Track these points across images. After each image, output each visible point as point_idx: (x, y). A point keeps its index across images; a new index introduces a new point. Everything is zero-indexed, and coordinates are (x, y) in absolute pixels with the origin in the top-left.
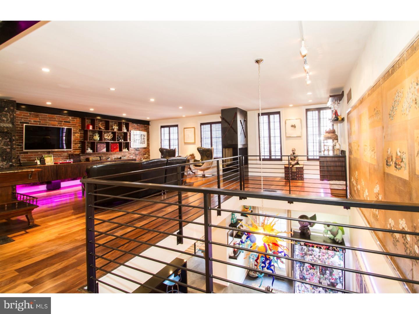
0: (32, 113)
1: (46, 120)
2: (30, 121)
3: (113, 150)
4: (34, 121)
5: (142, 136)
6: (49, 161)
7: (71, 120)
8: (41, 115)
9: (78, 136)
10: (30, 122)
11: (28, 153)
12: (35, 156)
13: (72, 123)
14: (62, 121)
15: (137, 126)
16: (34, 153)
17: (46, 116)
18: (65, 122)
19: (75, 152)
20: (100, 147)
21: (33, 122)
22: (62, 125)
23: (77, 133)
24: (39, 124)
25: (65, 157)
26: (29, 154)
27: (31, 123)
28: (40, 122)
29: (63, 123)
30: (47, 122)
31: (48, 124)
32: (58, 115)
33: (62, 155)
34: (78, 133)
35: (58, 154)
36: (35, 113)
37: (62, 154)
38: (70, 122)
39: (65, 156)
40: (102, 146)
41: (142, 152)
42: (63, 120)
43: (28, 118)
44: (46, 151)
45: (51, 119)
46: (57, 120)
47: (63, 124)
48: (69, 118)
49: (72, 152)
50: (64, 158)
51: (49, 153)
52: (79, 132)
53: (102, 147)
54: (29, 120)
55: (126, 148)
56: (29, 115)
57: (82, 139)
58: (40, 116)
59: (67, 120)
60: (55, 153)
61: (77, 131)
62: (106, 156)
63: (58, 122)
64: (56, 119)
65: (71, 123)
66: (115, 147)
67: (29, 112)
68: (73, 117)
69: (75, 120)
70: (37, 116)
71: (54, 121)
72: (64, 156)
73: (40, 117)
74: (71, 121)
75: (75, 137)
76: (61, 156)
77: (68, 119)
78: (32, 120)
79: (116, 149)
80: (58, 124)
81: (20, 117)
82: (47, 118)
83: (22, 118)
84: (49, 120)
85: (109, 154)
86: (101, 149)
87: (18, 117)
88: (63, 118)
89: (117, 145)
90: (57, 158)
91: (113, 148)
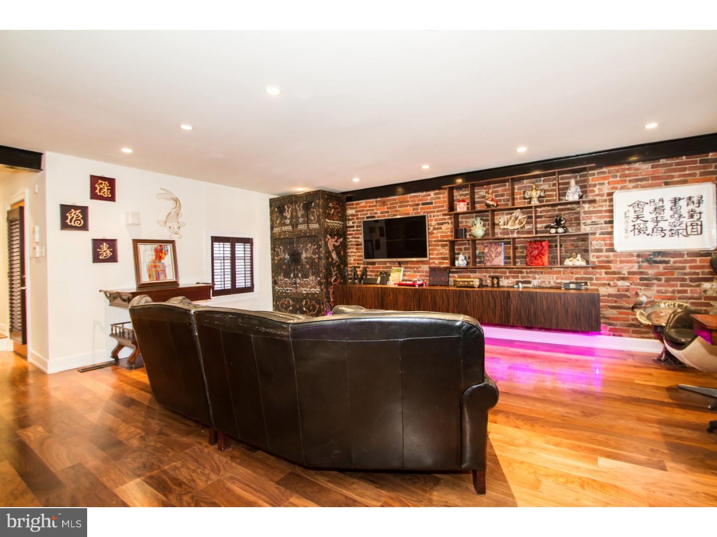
0: (379, 201)
1: (395, 207)
2: (376, 213)
3: (530, 260)
4: (381, 213)
5: (683, 203)
6: (396, 277)
7: (433, 198)
8: (390, 200)
9: (448, 229)
10: (376, 215)
12: (383, 268)
13: (435, 204)
14: (418, 205)
15: (653, 167)
16: (382, 264)
17: (395, 200)
18: (423, 204)
19: (443, 263)
20: (488, 252)
21: (379, 215)
22: (419, 211)
23: (445, 223)
24: (388, 216)
25: (424, 274)
26: (376, 265)
27: (378, 217)
28: (388, 212)
29: (421, 206)
30: (397, 211)
31: (398, 213)
32: (413, 194)
33: (420, 269)
34: (448, 223)
35: (413, 268)
36: (382, 199)
37: (420, 267)
38: (431, 203)
39: (426, 271)
43: (373, 210)
45: (403, 204)
46: (410, 203)
47: (421, 209)
48: (429, 195)
50: (423, 276)
51: (400, 264)
52: (449, 221)
53: (493, 252)
54: (375, 211)
55: (579, 256)
56: (375, 204)
57: (453, 236)
58: (388, 203)
59: (427, 199)
60: (409, 265)
61: (445, 219)
62: (518, 277)
63: (412, 208)
64: (408, 202)
65: (434, 205)
66: (536, 252)
67: (374, 200)
68: (437, 191)
69: (441, 196)
70: (384, 203)
71: (407, 206)
72: (423, 272)
73: (388, 205)
74: (433, 201)
75: (442, 232)
76: (419, 272)
77: (429, 198)
78: (379, 212)
79: (538, 257)
80: (412, 211)
81: (366, 210)
82: (396, 203)
83: (367, 210)
84: (400, 207)
85: (528, 270)
86: (491, 257)
87: (363, 211)
88: (421, 198)
89: (541, 245)
90: (413, 273)
91: (530, 253)
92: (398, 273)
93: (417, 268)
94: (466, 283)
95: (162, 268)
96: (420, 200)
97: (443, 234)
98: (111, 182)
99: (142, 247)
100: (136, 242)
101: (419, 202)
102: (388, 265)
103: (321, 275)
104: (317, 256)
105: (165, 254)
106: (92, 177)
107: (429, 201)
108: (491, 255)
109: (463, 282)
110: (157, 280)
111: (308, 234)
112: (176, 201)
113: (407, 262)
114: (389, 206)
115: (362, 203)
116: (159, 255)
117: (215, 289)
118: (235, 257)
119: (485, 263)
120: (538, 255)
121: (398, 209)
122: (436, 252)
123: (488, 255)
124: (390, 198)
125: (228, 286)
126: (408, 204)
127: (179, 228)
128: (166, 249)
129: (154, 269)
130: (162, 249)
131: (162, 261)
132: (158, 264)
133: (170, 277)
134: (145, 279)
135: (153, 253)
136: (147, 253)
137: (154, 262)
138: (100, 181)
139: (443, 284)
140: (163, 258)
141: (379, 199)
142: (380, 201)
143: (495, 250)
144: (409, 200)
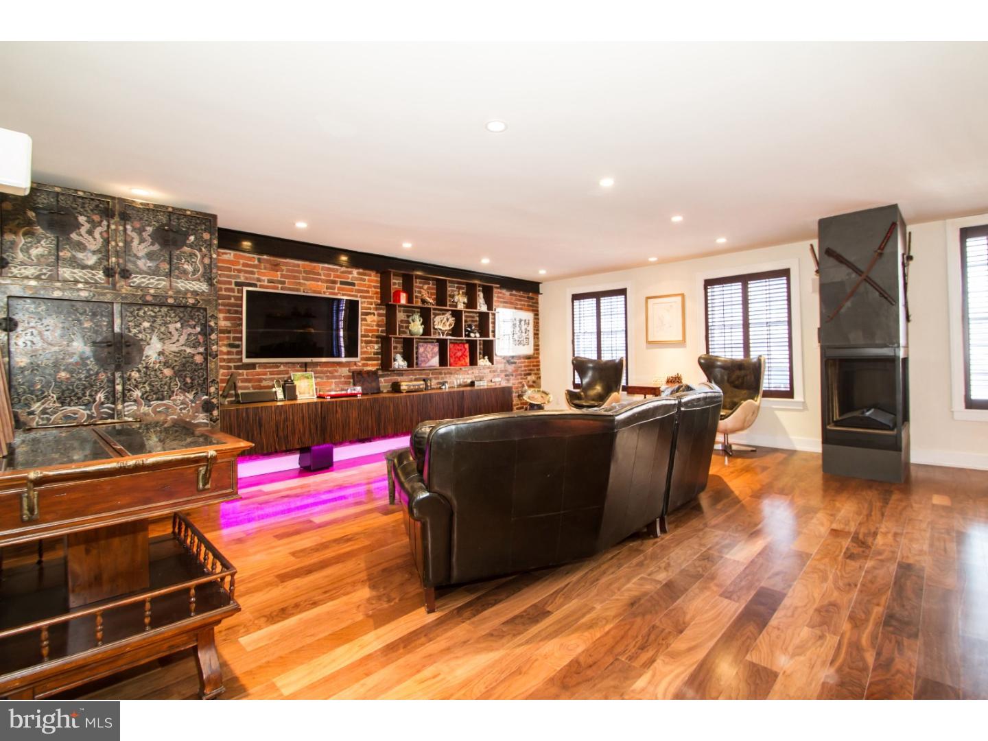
0: (264, 259)
1: (298, 278)
2: (259, 280)
3: (455, 361)
4: (270, 281)
5: (523, 323)
6: (307, 388)
7: (355, 277)
8: (287, 264)
9: (374, 321)
10: (259, 283)
11: (255, 368)
12: (271, 374)
13: (358, 286)
14: (334, 282)
15: (511, 295)
16: (270, 367)
17: (298, 266)
18: (342, 283)
19: (367, 365)
20: (424, 352)
21: (266, 283)
22: (336, 291)
23: (370, 314)
24: (282, 289)
25: (343, 380)
27: (261, 286)
28: (284, 283)
29: (338, 285)
30: (300, 284)
31: (302, 288)
32: (326, 265)
33: (336, 374)
34: (374, 314)
35: (327, 371)
36: (272, 258)
37: (337, 371)
38: (353, 284)
40: (430, 350)
41: (523, 369)
42: (338, 278)
43: (253, 273)
44: (298, 363)
45: (310, 275)
46: (323, 277)
47: (339, 289)
48: (350, 273)
49: (360, 366)
50: (341, 383)
51: (305, 366)
52: (376, 312)
53: (429, 352)
54: (256, 276)
55: (486, 357)
56: (256, 262)
57: (382, 331)
58: (284, 268)
59: (348, 278)
60: (319, 368)
61: (370, 309)
62: (439, 378)
63: (325, 285)
64: (320, 275)
65: (356, 287)
66: (459, 354)
68: (361, 271)
69: (367, 278)
70: (276, 267)
71: (317, 280)
72: (340, 377)
73: (283, 271)
74: (356, 282)
75: (367, 325)
76: (335, 377)
77: (350, 276)
78: (265, 278)
79: (461, 359)
80: (325, 290)
81: (235, 270)
82: (299, 272)
83: (239, 271)
84: (306, 279)
85: (446, 371)
86: (427, 357)
87: (229, 269)
88: (339, 273)
89: (464, 347)
90: (324, 380)
91: (454, 355)
92: (306, 380)
93: (330, 373)
94: (417, 387)
96: (338, 276)
97: (369, 328)
101: (336, 279)
102: (282, 368)
107: (349, 281)
108: (427, 355)
109: (413, 386)
111: (171, 301)
113: (317, 364)
114: (284, 273)
115: (226, 254)
119: (420, 364)
120: (462, 356)
121: (302, 281)
123: (424, 355)
124: (288, 260)
126: (319, 277)
139: (375, 392)
141: (265, 257)
142: (267, 261)
143: (432, 350)
144: (320, 272)
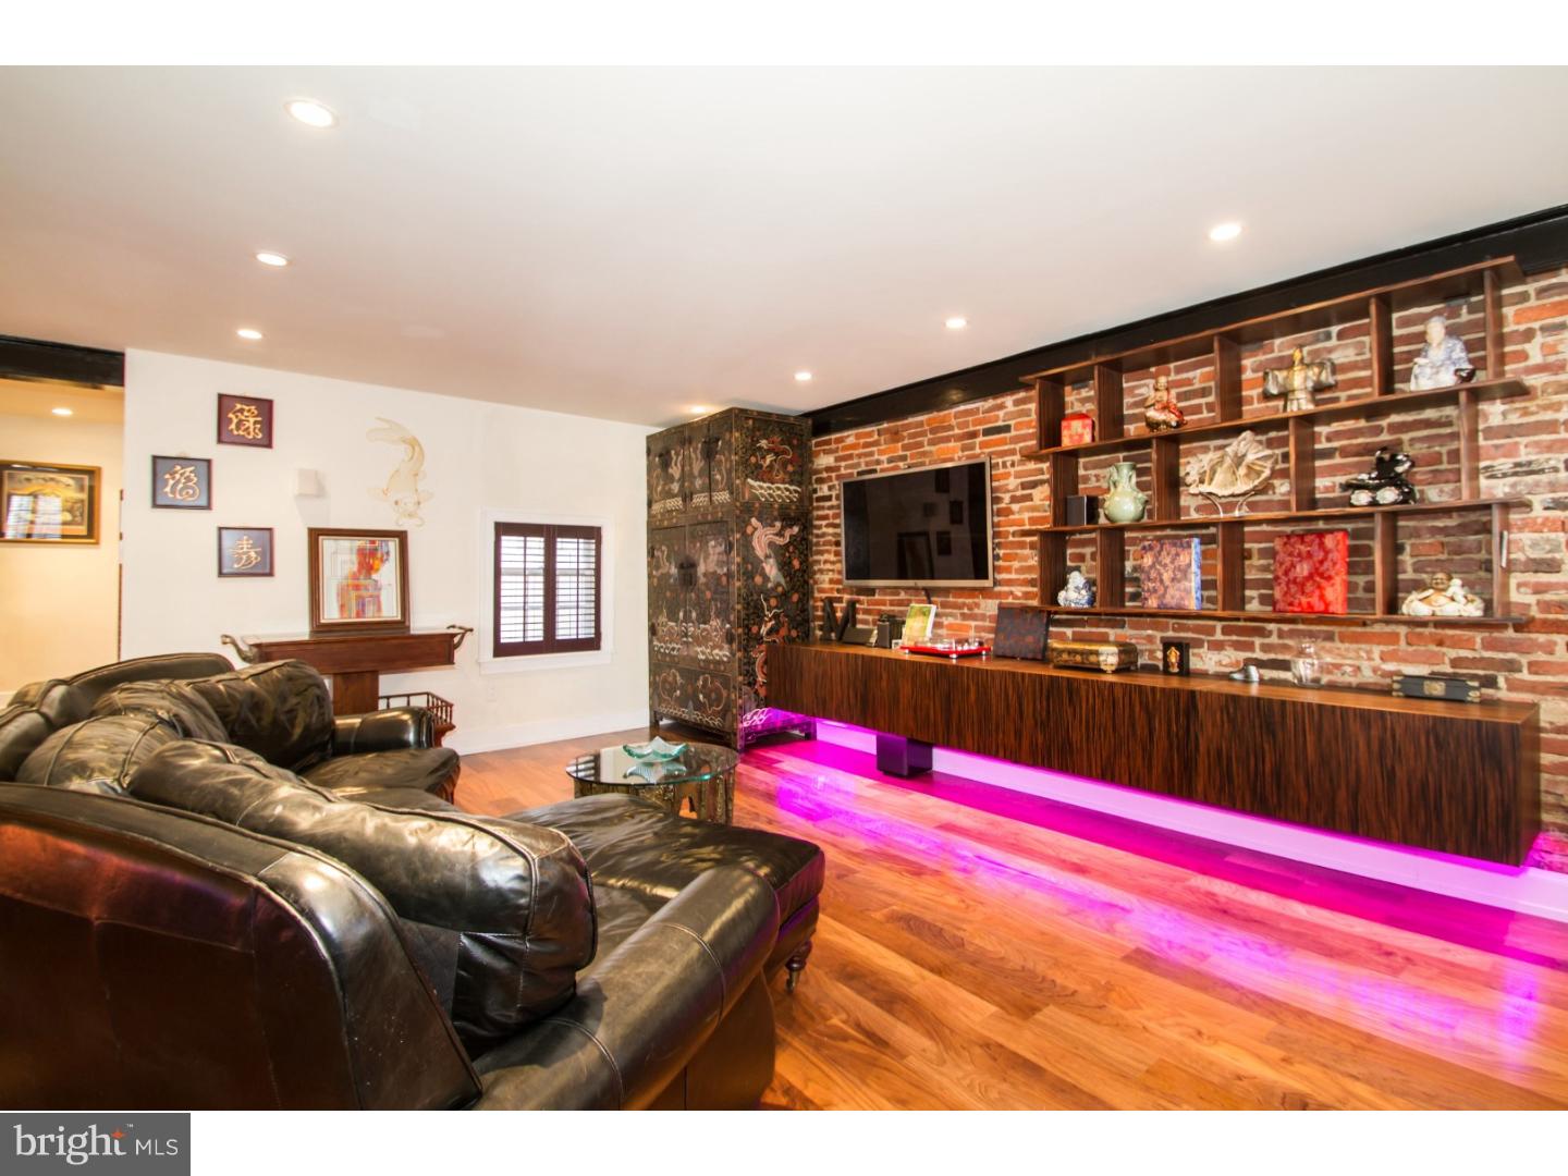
0: (884, 429)
1: (920, 445)
2: (878, 462)
3: (1286, 594)
4: (889, 460)
6: (919, 632)
7: (1012, 412)
8: (908, 427)
10: (878, 467)
11: (874, 595)
12: (891, 605)
13: (1016, 430)
14: (973, 435)
16: (890, 594)
17: (921, 424)
18: (987, 432)
20: (1152, 566)
21: (886, 465)
22: (978, 451)
25: (987, 624)
26: (877, 597)
27: (882, 470)
28: (903, 458)
29: (981, 438)
30: (924, 454)
31: (927, 460)
33: (976, 611)
35: (964, 604)
36: (892, 424)
37: (977, 605)
38: (1007, 429)
39: (990, 616)
40: (1168, 560)
42: (980, 424)
43: (871, 454)
45: (939, 433)
46: (957, 431)
47: (983, 445)
48: (1001, 407)
49: (1018, 598)
51: (929, 593)
53: (1165, 566)
54: (876, 457)
55: (1456, 582)
56: (876, 437)
58: (905, 434)
59: (997, 419)
60: (950, 600)
62: (1250, 647)
63: (959, 444)
64: (951, 428)
65: (1013, 433)
66: (1303, 570)
67: (875, 428)
68: (1022, 395)
70: (895, 436)
71: (947, 439)
72: (983, 617)
73: (904, 438)
74: (1012, 423)
75: (1033, 509)
76: (973, 617)
77: (1001, 413)
78: (884, 458)
79: (1309, 587)
80: (960, 454)
81: (857, 455)
82: (923, 434)
83: (859, 456)
84: (932, 443)
85: (1286, 627)
86: (1162, 581)
87: (850, 457)
88: (981, 415)
89: (1321, 545)
90: (959, 621)
91: (1286, 573)
92: (921, 618)
93: (970, 609)
94: (1078, 658)
95: (371, 591)
96: (980, 422)
97: (1036, 514)
98: (265, 408)
99: (327, 544)
100: (315, 535)
101: (978, 428)
102: (903, 596)
103: (732, 618)
104: (725, 570)
105: (382, 561)
106: (221, 397)
107: (1000, 423)
108: (1160, 574)
109: (1070, 652)
110: (358, 616)
111: (709, 517)
112: (413, 443)
113: (946, 591)
114: (906, 441)
115: (848, 436)
116: (368, 563)
117: (502, 641)
118: (554, 569)
119: (1146, 599)
120: (1310, 577)
121: (927, 448)
122: (1016, 564)
123: (1153, 574)
124: (911, 420)
125: (536, 634)
126: (951, 433)
127: (419, 503)
128: (385, 550)
129: (353, 594)
130: (376, 550)
131: (374, 576)
132: (363, 582)
133: (390, 611)
134: (331, 613)
135: (355, 558)
136: (340, 558)
137: (355, 577)
138: (239, 406)
139: (1030, 656)
140: (377, 570)
141: (885, 425)
142: (887, 431)
143: (1172, 562)
144: (954, 422)
